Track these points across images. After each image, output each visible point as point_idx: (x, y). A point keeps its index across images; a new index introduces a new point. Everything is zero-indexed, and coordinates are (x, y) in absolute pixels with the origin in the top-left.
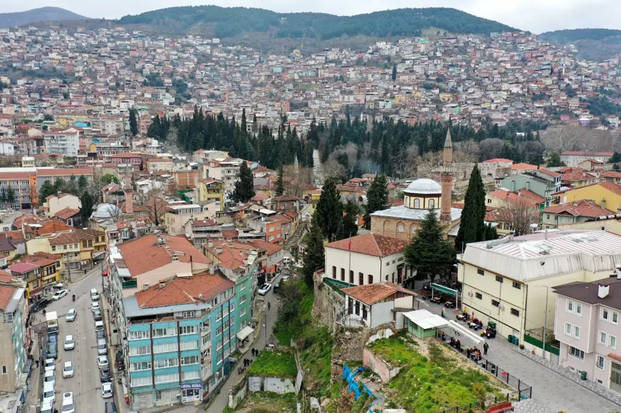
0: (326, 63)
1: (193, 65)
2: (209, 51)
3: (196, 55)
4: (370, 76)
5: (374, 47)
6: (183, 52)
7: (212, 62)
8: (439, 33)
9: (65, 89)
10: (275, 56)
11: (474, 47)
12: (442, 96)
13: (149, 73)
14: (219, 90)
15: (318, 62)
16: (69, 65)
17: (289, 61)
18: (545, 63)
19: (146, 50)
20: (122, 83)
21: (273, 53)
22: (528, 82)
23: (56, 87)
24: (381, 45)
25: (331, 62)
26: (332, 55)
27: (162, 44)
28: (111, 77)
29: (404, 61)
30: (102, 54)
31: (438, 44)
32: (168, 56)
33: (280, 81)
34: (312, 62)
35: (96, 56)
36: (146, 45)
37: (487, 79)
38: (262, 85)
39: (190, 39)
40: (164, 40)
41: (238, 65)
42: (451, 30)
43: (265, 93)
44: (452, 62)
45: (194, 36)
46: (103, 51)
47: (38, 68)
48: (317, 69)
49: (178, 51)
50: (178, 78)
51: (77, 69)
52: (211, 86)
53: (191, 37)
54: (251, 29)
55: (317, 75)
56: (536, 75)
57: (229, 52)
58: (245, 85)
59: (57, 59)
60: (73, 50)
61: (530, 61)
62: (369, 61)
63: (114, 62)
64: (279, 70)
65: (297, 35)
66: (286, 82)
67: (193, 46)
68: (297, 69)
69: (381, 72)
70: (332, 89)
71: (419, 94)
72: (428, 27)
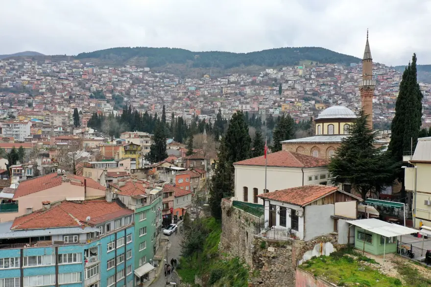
0: (228, 83)
1: (129, 86)
2: (141, 76)
3: (131, 78)
4: (262, 92)
5: (264, 72)
6: (122, 76)
7: (143, 83)
8: (312, 63)
9: (30, 100)
10: (190, 79)
11: (339, 72)
12: (317, 106)
13: (95, 90)
14: (148, 103)
15: (222, 83)
16: (36, 84)
17: (201, 82)
18: (393, 83)
19: (95, 75)
20: (74, 97)
21: (189, 78)
22: (383, 95)
23: (24, 99)
24: (270, 71)
25: (232, 83)
26: (233, 79)
27: (107, 71)
28: (66, 93)
29: (287, 81)
30: (61, 77)
31: (312, 70)
32: (110, 79)
33: (193, 96)
34: (219, 83)
35: (57, 78)
36: (95, 72)
37: (350, 94)
38: (180, 99)
39: (128, 68)
40: (108, 68)
41: (163, 86)
42: (321, 62)
43: (182, 104)
44: (324, 82)
45: (131, 66)
46: (62, 75)
47: (12, 86)
48: (222, 88)
49: (118, 76)
50: (117, 94)
51: (40, 87)
52: (142, 100)
53: (128, 66)
54: (173, 62)
55: (222, 92)
56: (388, 91)
57: (156, 77)
58: (167, 99)
59: (27, 81)
60: (40, 75)
61: (382, 82)
62: (260, 82)
63: (70, 82)
64: (193, 89)
65: (207, 65)
66: (198, 97)
67: (129, 73)
68: (206, 88)
69: (270, 88)
70: (233, 100)
71: (299, 104)
72: (304, 59)
